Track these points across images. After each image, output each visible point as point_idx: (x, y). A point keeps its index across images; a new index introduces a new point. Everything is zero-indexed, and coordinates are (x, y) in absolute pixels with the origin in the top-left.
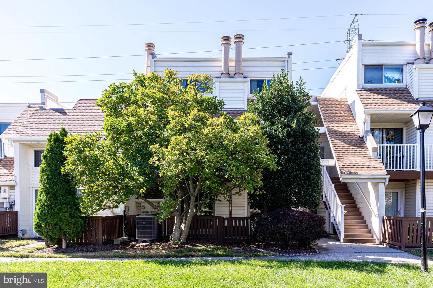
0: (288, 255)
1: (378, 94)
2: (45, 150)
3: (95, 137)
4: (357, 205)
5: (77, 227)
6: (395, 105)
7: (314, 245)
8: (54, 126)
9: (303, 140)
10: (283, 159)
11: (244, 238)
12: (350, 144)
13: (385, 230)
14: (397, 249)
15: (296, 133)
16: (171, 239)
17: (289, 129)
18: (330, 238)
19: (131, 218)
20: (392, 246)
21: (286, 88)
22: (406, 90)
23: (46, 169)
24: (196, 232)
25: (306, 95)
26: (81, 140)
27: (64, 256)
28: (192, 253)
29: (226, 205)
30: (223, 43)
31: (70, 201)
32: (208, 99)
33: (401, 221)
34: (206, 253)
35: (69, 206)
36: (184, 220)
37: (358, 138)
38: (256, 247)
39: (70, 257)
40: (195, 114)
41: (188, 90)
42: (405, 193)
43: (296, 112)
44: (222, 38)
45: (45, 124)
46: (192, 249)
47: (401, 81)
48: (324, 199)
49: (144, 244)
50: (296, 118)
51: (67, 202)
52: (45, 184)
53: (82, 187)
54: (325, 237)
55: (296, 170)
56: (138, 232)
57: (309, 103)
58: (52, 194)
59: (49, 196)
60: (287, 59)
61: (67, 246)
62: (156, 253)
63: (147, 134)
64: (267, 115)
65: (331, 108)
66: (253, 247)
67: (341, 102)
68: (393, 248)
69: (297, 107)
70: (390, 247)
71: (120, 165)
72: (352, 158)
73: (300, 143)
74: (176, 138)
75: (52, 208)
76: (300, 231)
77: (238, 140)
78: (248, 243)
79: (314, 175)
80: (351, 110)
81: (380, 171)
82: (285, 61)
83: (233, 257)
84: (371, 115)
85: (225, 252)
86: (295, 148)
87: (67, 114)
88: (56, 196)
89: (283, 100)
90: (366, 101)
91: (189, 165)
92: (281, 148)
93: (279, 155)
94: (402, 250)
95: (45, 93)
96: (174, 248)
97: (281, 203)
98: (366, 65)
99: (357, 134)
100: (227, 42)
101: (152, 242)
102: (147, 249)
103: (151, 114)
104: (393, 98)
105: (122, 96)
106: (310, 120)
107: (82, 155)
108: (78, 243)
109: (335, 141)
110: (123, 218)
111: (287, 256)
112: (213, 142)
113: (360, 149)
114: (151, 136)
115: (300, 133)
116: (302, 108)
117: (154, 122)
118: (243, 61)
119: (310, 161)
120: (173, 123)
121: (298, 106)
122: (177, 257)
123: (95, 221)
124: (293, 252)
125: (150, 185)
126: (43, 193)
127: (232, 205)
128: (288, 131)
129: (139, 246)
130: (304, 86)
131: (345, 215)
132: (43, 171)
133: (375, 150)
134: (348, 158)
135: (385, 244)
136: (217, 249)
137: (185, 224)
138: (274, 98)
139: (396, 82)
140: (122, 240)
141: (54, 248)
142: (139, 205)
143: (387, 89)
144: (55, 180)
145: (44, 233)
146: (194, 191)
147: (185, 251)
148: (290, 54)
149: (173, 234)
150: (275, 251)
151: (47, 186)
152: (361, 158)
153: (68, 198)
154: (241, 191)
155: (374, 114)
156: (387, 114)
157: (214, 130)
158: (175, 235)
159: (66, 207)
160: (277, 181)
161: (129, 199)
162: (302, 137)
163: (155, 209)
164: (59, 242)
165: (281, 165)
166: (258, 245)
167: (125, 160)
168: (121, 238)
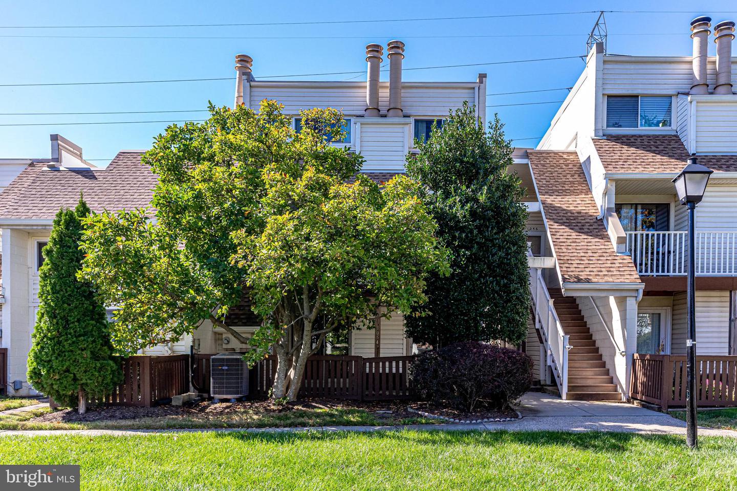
0: (468, 422)
1: (630, 145)
2: (50, 240)
3: (136, 217)
4: (592, 335)
5: (104, 376)
6: (657, 164)
7: (515, 405)
8: (72, 199)
9: (498, 223)
10: (463, 256)
11: (398, 393)
12: (581, 231)
13: (636, 378)
14: (654, 410)
15: (487, 211)
16: (271, 395)
17: (473, 205)
18: (546, 393)
19: (204, 360)
20: (646, 405)
21: (471, 134)
22: (675, 138)
23: (51, 274)
24: (315, 383)
25: (506, 146)
26: (110, 223)
27: (79, 426)
28: (305, 420)
29: (368, 337)
30: (369, 56)
31: (92, 330)
32: (335, 151)
33: (662, 361)
34: (328, 419)
35: (91, 339)
36: (294, 363)
37: (594, 220)
38: (417, 409)
39: (90, 429)
40: (311, 178)
41: (302, 136)
42: (673, 315)
43: (486, 174)
44: (367, 48)
45: (57, 196)
46: (305, 412)
47: (668, 124)
48: (538, 326)
49: (224, 405)
50: (486, 184)
51: (88, 332)
52: (49, 300)
53: (115, 305)
54: (537, 390)
55: (486, 275)
56: (214, 383)
57: (510, 159)
58: (61, 318)
59: (55, 320)
60: (478, 85)
61: (88, 410)
62: (241, 419)
63: (229, 213)
64: (438, 181)
65: (550, 170)
66: (412, 408)
67: (568, 160)
68: (648, 408)
69: (487, 166)
70: (643, 406)
71: (180, 265)
72: (583, 254)
73: (492, 229)
74: (275, 220)
75: (59, 343)
76: (490, 381)
77: (382, 223)
78: (405, 401)
79: (516, 284)
80: (583, 173)
81: (628, 277)
82: (474, 88)
83: (374, 425)
84: (617, 181)
85: (361, 417)
86: (484, 237)
87: (96, 179)
88: (67, 321)
89: (465, 155)
90: (608, 157)
91: (299, 265)
92: (460, 238)
93: (456, 250)
94: (663, 412)
95: (59, 142)
96: (274, 411)
97: (460, 332)
98: (609, 96)
99: (592, 214)
100: (376, 54)
101: (239, 400)
102: (228, 412)
103: (236, 177)
104: (654, 152)
105: (188, 146)
106: (511, 189)
107: (111, 248)
108: (108, 404)
109: (556, 226)
110: (190, 359)
111: (467, 424)
112: (339, 226)
113: (597, 240)
114: (236, 215)
115: (492, 211)
116: (497, 169)
117: (243, 191)
118: (404, 88)
119: (510, 259)
120: (271, 193)
121: (491, 166)
122: (277, 426)
123: (139, 364)
124: (477, 416)
125: (232, 302)
126: (45, 315)
127: (381, 337)
128: (471, 207)
129: (215, 409)
130: (501, 131)
131: (569, 353)
132: (46, 276)
133: (621, 240)
134: (576, 254)
135: (635, 401)
136: (348, 413)
137: (295, 369)
138: (450, 150)
139: (661, 125)
140: (186, 398)
141: (63, 413)
142: (220, 336)
143: (644, 138)
144: (67, 292)
145: (45, 386)
146: (311, 311)
147: (293, 416)
148: (482, 76)
149: (275, 386)
150: (448, 415)
151: (52, 304)
152: (597, 255)
153: (89, 324)
154: (391, 311)
155: (621, 180)
156: (643, 180)
157: (341, 206)
158: (277, 388)
159: (84, 340)
160: (453, 295)
161: (198, 327)
162: (496, 218)
163: (242, 343)
164: (74, 402)
165: (460, 267)
166: (421, 405)
167: (191, 258)
168: (185, 394)
